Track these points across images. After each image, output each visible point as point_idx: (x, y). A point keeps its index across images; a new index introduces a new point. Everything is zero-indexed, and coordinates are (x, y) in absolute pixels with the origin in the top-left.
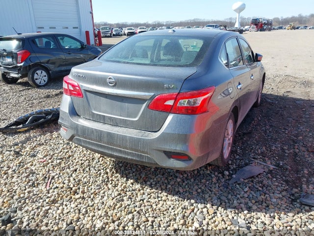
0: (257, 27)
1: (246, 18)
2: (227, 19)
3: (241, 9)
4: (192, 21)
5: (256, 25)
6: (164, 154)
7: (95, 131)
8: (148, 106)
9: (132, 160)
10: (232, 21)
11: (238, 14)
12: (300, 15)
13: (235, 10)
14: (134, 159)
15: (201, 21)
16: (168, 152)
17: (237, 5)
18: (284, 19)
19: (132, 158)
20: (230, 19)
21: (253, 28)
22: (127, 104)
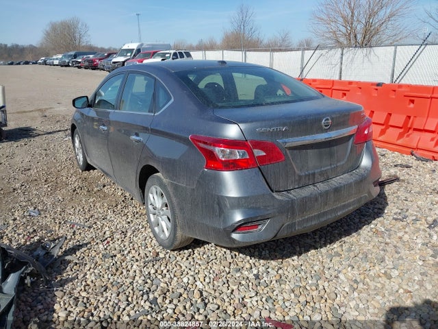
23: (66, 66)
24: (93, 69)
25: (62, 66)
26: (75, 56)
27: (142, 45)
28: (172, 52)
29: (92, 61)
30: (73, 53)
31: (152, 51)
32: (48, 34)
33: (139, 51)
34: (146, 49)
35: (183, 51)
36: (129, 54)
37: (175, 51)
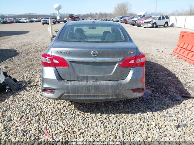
0: (72, 19)
1: (63, 14)
2: (52, 14)
3: (59, 8)
4: (28, 15)
5: (71, 18)
6: (132, 91)
7: (84, 87)
8: (119, 66)
9: (111, 99)
10: (55, 15)
11: (57, 11)
12: (91, 13)
13: (55, 9)
14: (113, 98)
15: (35, 14)
16: (134, 89)
17: (56, 6)
18: (83, 15)
19: (112, 98)
20: (53, 14)
21: (70, 20)
22: (104, 67)
23: (118, 22)
24: (125, 23)
25: (116, 22)
26: (122, 18)
27: (146, 13)
28: (159, 16)
29: (126, 20)
30: (121, 16)
31: (150, 16)
32: (116, 9)
33: (144, 16)
34: (148, 15)
35: (164, 16)
36: (139, 17)
37: (160, 16)
